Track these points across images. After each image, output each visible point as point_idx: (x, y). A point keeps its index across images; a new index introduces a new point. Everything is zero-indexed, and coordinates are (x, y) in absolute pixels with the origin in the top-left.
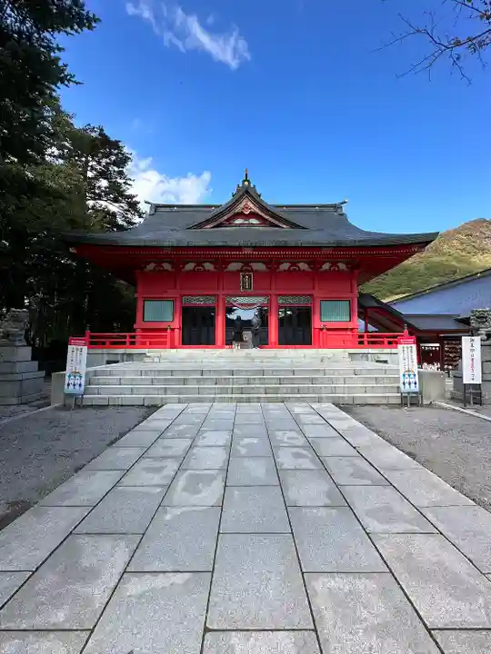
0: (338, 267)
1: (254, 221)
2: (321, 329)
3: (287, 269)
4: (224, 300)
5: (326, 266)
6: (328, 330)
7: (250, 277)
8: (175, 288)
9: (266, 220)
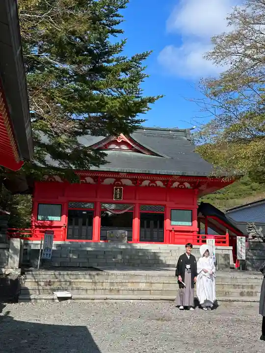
0: (184, 185)
1: (124, 147)
2: (171, 231)
3: (147, 184)
4: (101, 206)
5: (176, 184)
6: (175, 231)
7: (120, 189)
8: (63, 195)
9: (133, 147)
